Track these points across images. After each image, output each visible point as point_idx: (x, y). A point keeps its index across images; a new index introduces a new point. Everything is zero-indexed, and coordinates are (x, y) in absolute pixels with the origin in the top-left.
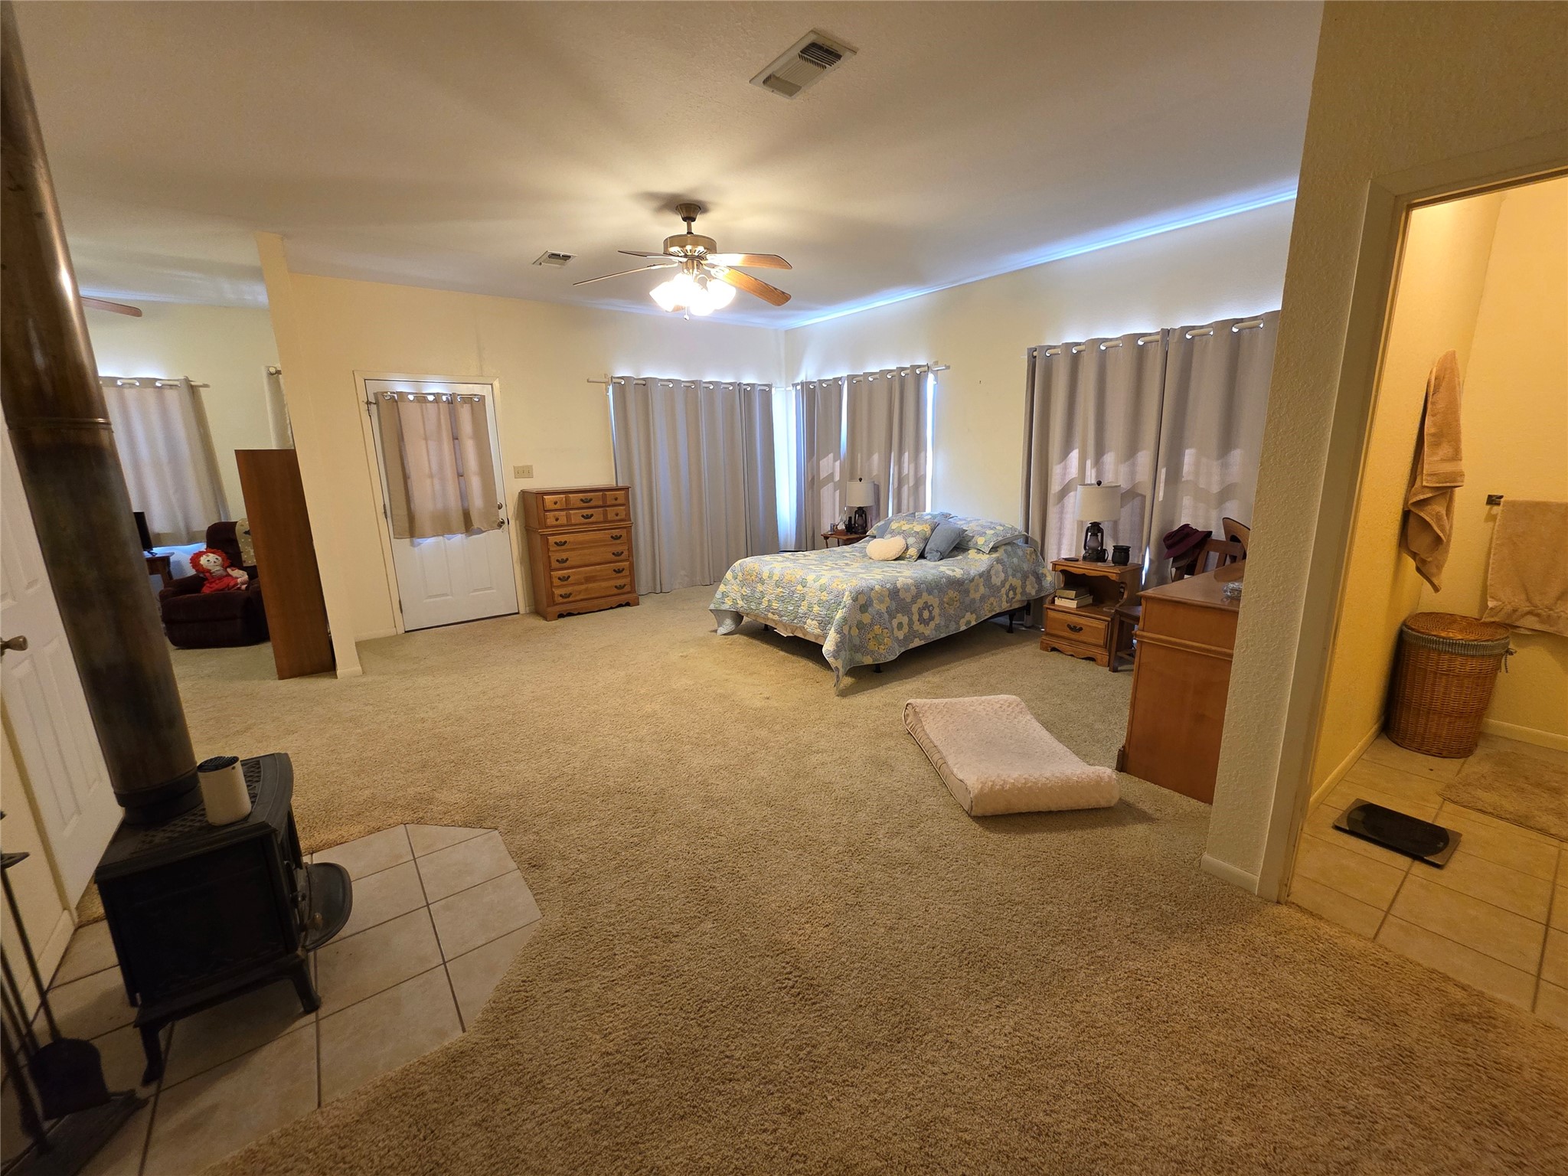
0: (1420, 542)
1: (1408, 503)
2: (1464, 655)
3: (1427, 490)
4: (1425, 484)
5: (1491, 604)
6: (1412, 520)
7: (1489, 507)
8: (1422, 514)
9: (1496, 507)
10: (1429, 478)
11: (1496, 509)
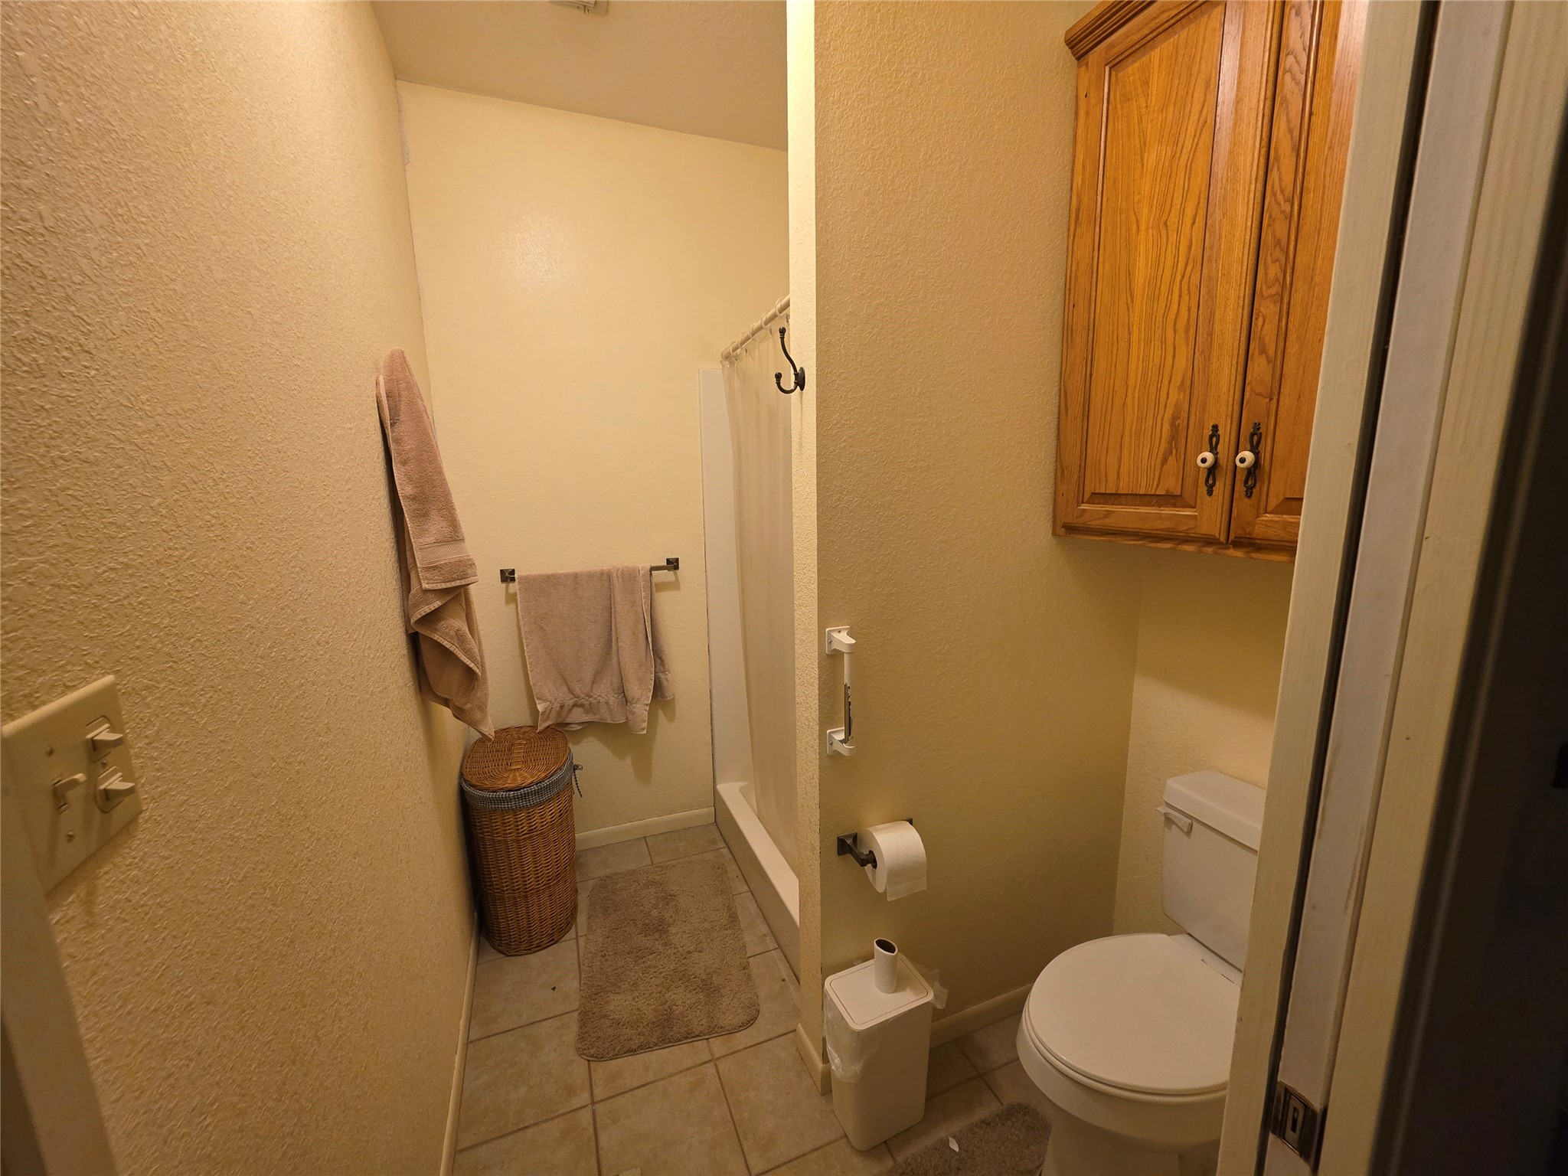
0: (448, 681)
1: (409, 621)
2: (540, 804)
3: (430, 596)
4: (425, 586)
5: (540, 707)
6: (424, 647)
7: (504, 585)
8: (436, 637)
9: (511, 585)
10: (428, 575)
11: (514, 587)
